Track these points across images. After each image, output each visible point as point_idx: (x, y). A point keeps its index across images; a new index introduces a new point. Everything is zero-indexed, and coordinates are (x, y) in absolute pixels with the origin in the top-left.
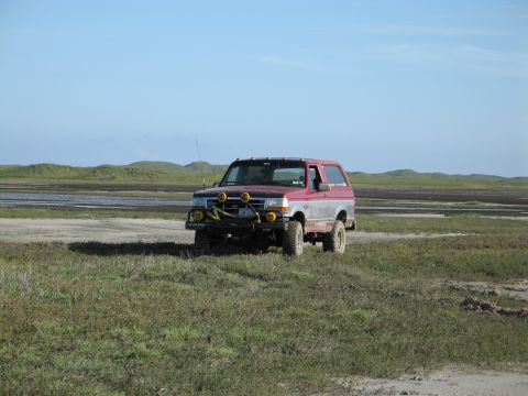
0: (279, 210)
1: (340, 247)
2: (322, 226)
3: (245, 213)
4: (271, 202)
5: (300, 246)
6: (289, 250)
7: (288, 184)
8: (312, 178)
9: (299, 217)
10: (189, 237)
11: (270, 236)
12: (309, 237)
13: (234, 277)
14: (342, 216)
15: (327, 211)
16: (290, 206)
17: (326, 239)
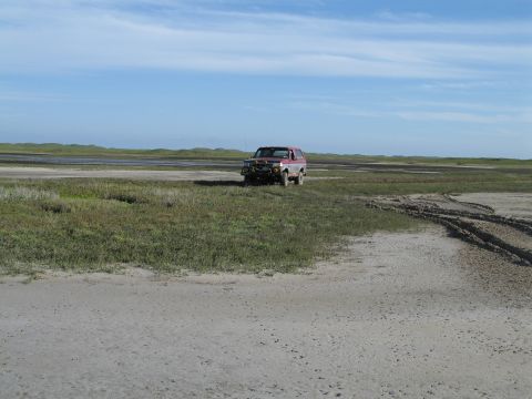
0: (279, 167)
1: (301, 182)
2: (295, 174)
3: (265, 169)
4: (275, 165)
5: (287, 182)
6: (283, 184)
7: (281, 157)
8: (291, 155)
9: (286, 170)
10: (242, 178)
11: (275, 178)
12: (290, 179)
13: (268, 195)
14: (302, 170)
15: (297, 168)
16: (282, 166)
17: (296, 179)
